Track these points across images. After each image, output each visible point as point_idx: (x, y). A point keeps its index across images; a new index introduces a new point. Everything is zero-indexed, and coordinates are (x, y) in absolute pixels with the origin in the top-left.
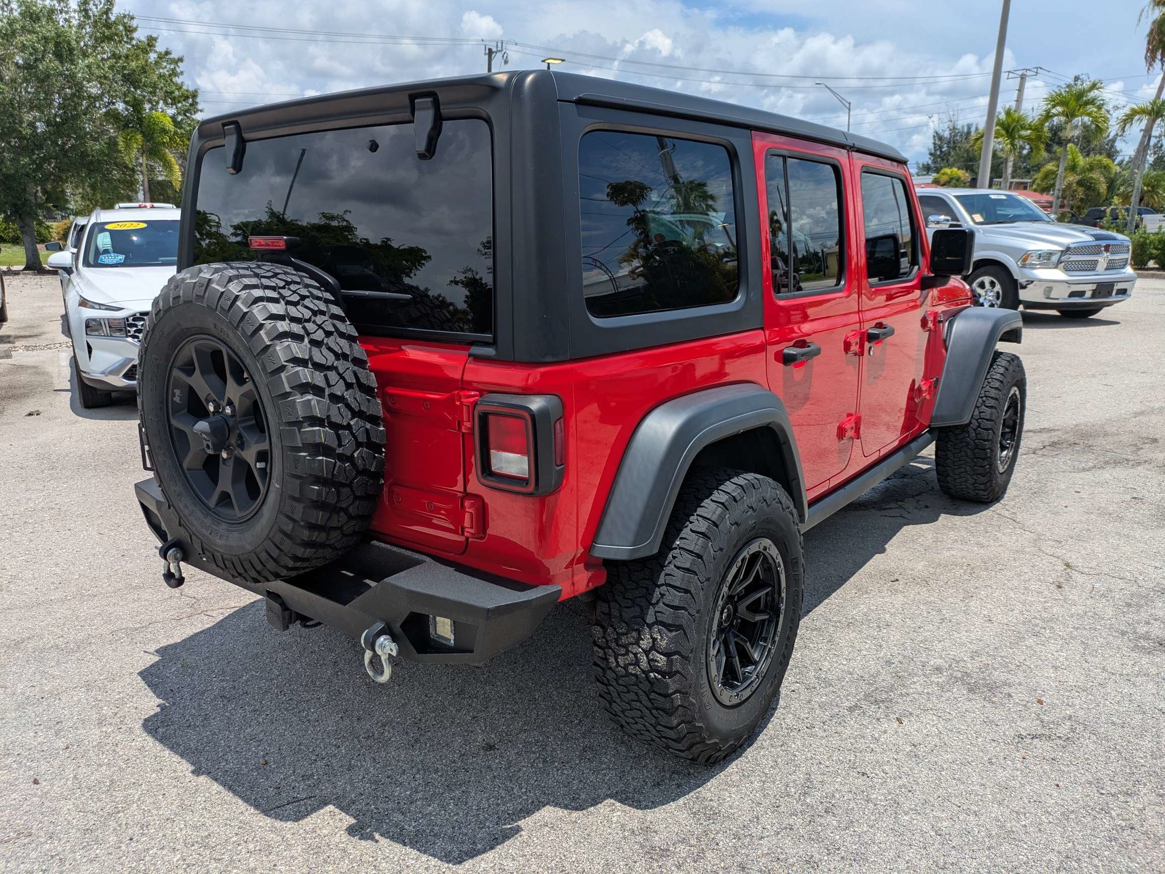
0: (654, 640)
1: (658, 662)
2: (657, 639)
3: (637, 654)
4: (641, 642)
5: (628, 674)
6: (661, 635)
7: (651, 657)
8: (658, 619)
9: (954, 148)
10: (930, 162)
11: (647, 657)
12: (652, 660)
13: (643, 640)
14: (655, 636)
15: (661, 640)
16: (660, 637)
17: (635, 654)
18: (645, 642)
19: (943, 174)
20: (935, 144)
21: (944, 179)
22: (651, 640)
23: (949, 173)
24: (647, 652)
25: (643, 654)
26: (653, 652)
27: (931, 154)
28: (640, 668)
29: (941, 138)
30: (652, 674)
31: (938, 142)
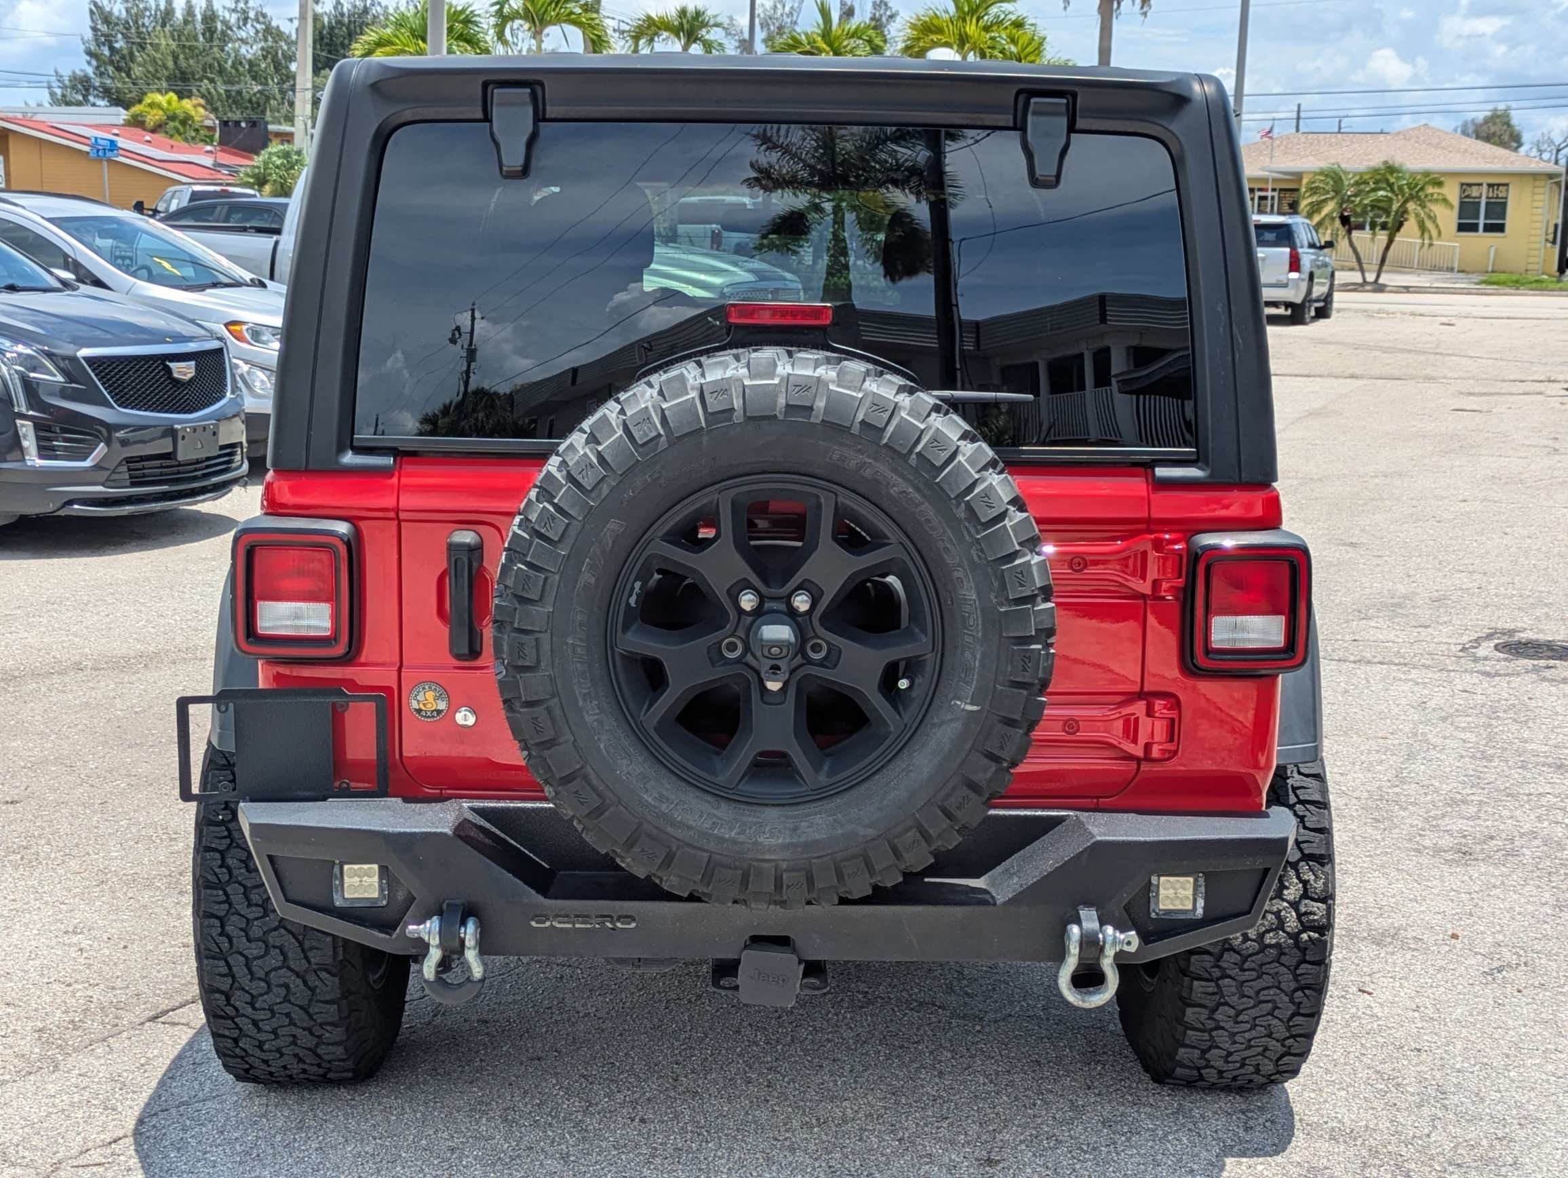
0: (1305, 883)
1: (1314, 914)
2: (1309, 881)
3: (1280, 911)
4: (1285, 892)
5: (1264, 947)
6: (1314, 874)
7: (1303, 909)
8: (1306, 852)
9: (142, 47)
10: (90, 71)
11: (1297, 911)
12: (1306, 913)
13: (1287, 888)
14: (1306, 877)
15: (1315, 881)
16: (1313, 877)
17: (1277, 914)
18: (1292, 890)
19: (152, 105)
20: (94, 29)
21: (153, 117)
22: (1301, 885)
23: (165, 105)
24: (1294, 905)
25: (1291, 910)
26: (1306, 901)
27: (89, 53)
28: (1284, 931)
29: (107, 19)
30: (1304, 936)
31: (103, 28)
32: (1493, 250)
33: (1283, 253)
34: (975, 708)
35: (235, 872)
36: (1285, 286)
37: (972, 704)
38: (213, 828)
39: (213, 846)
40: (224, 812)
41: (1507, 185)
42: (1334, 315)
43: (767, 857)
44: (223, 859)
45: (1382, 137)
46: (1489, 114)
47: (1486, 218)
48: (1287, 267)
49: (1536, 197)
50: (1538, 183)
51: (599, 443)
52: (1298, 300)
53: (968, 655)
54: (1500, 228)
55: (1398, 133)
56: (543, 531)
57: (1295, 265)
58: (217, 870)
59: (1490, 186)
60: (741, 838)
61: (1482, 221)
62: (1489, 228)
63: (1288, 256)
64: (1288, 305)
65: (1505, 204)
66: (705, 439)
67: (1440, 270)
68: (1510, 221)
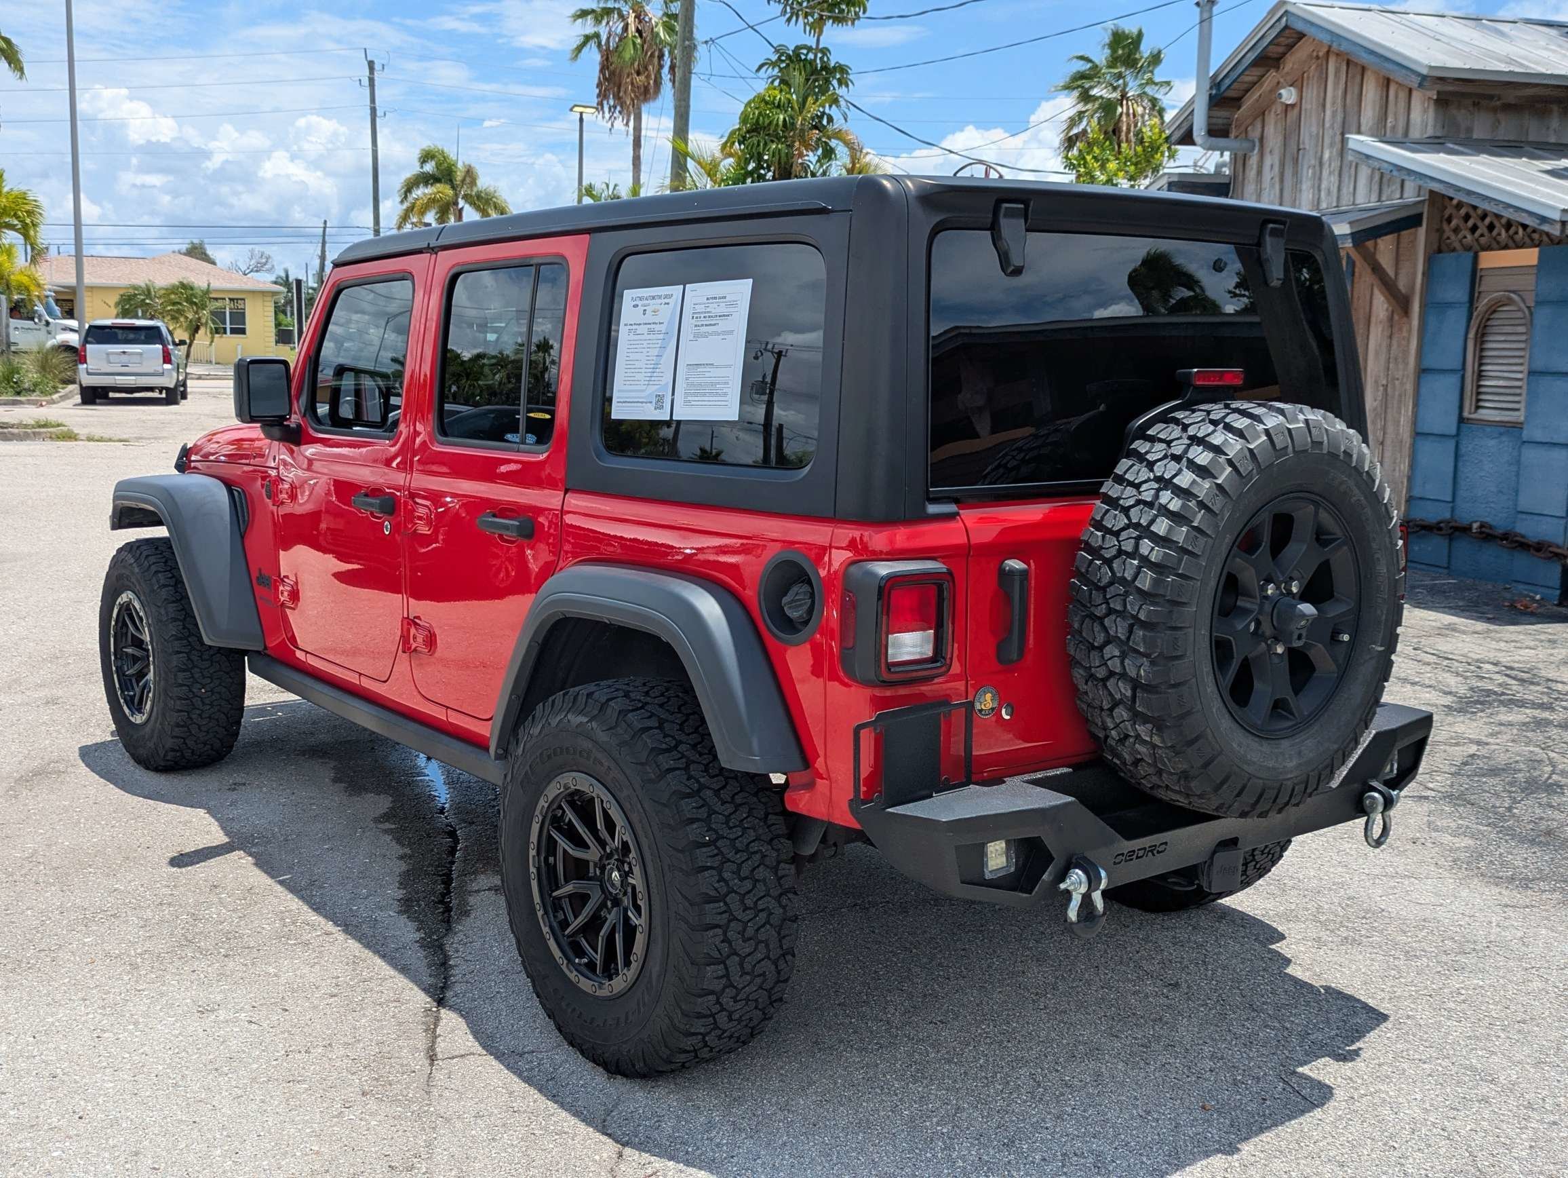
32: (239, 348)
33: (158, 349)
34: (1382, 648)
35: (731, 883)
36: (162, 374)
37: (1381, 646)
38: (704, 850)
39: (709, 864)
40: (709, 833)
41: (244, 299)
42: (189, 396)
43: (1289, 776)
44: (720, 874)
45: (141, 261)
46: (190, 246)
47: (231, 324)
48: (162, 361)
49: (266, 309)
50: (266, 299)
51: (1216, 478)
52: (172, 386)
53: (1379, 612)
54: (243, 331)
55: (154, 259)
56: (1190, 548)
57: (167, 359)
58: (716, 885)
59: (231, 300)
60: (1277, 765)
61: (228, 326)
62: (233, 331)
63: (161, 352)
64: (161, 389)
65: (244, 314)
66: (1275, 469)
67: (201, 362)
68: (248, 327)
